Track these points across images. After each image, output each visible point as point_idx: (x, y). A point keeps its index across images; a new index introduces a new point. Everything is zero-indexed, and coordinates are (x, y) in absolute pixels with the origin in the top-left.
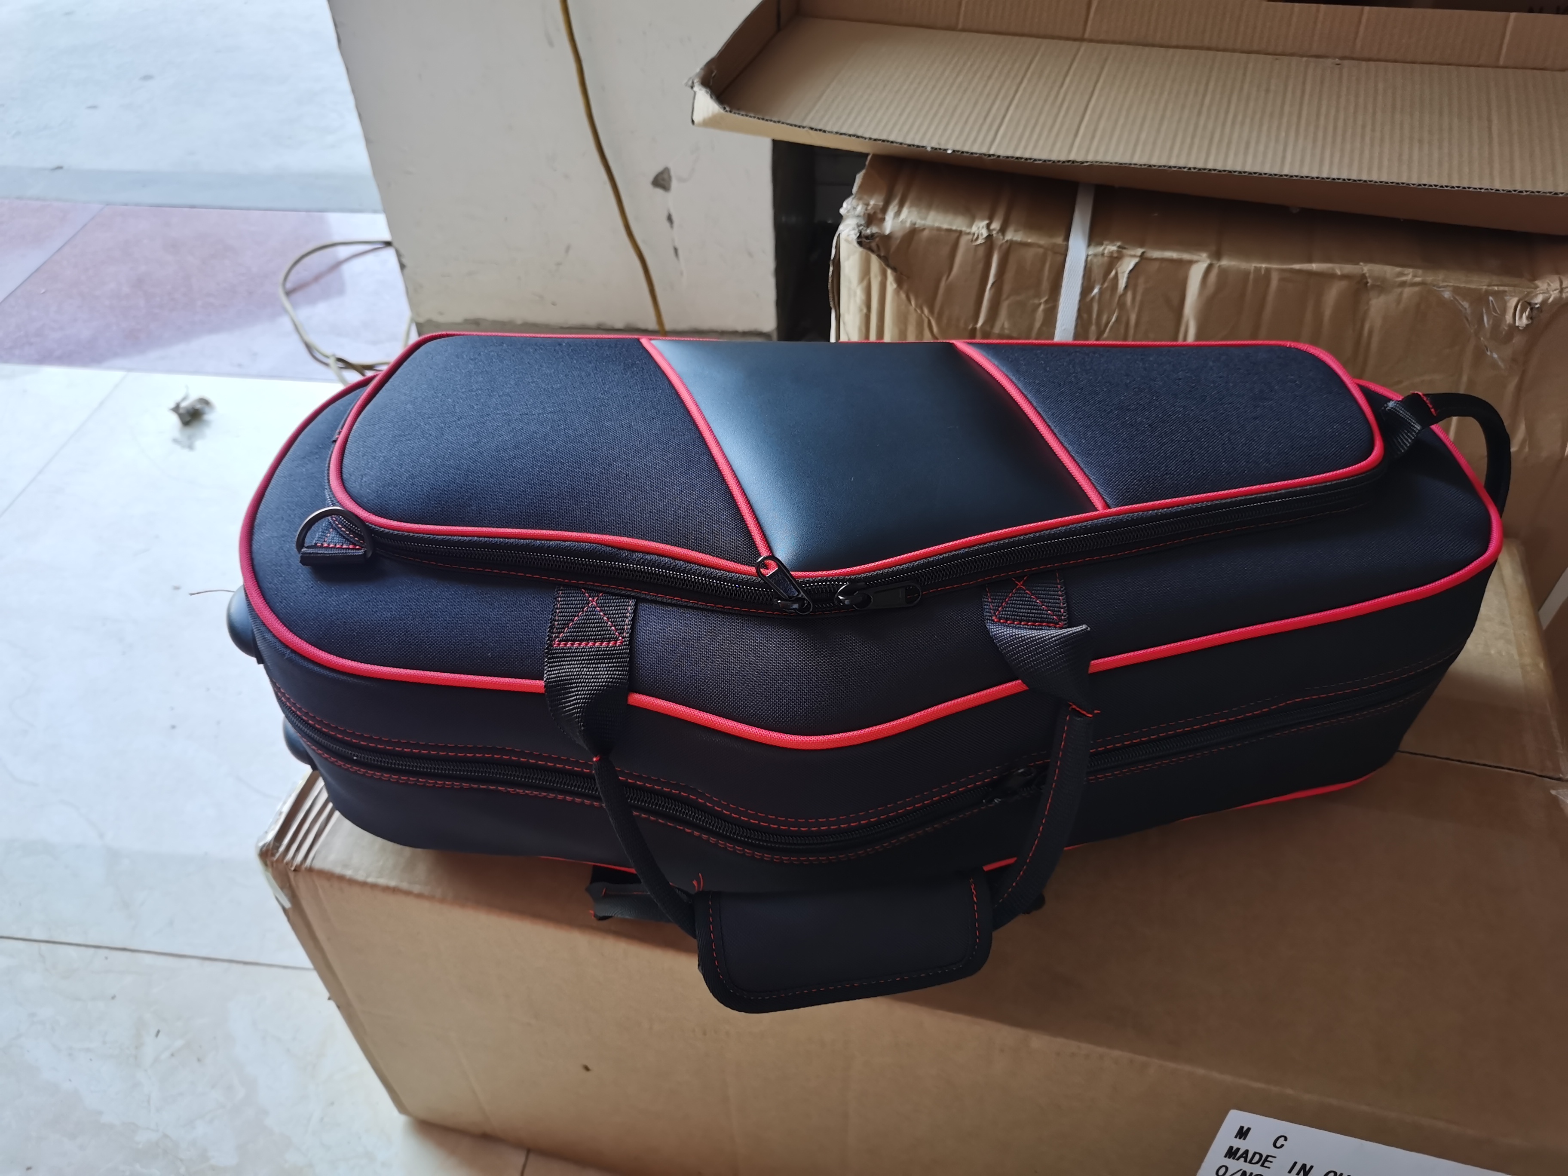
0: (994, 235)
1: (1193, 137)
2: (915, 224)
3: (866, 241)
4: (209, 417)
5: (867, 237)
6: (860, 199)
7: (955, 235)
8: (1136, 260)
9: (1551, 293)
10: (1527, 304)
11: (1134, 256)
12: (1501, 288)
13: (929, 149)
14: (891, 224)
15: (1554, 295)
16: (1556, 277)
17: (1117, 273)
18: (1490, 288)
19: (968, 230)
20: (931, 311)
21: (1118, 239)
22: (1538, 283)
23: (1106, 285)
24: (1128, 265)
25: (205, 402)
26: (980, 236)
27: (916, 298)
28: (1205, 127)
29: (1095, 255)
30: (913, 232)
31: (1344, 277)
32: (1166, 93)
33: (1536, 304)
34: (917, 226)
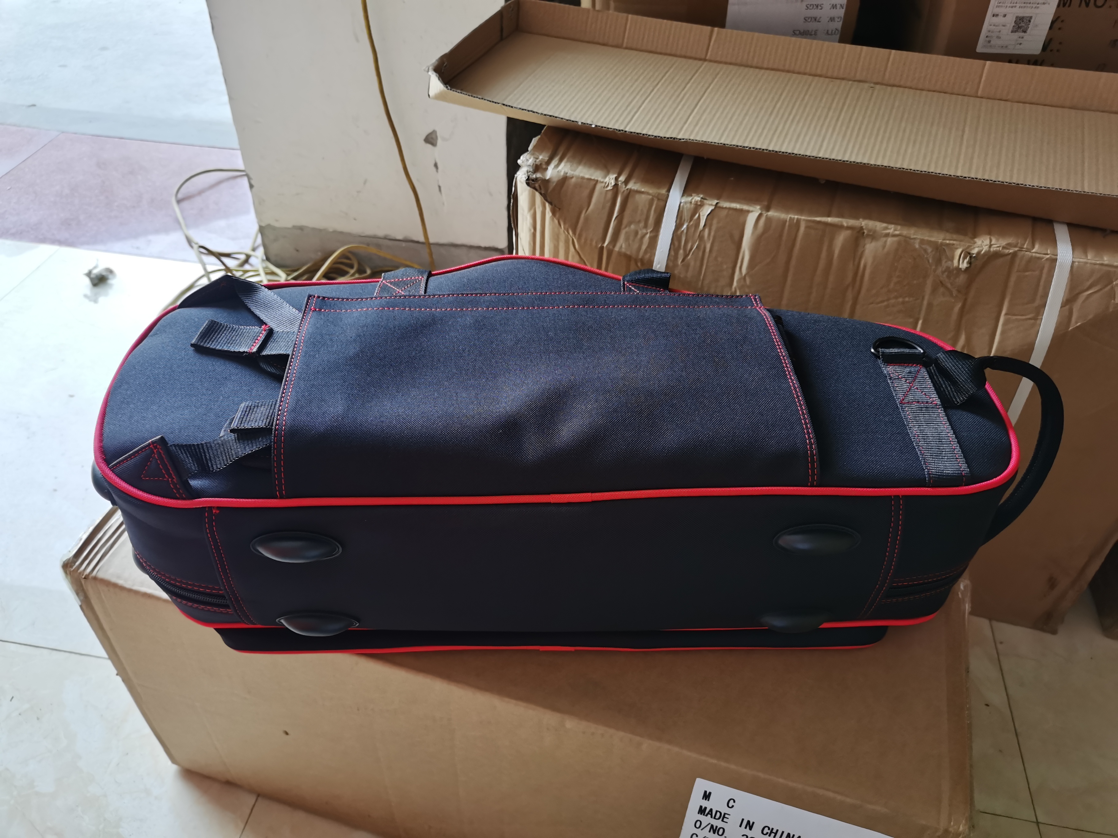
0: (620, 185)
1: (764, 129)
2: (567, 173)
3: (532, 182)
4: (111, 281)
5: (533, 180)
6: (533, 154)
7: (593, 183)
8: (713, 207)
9: (984, 247)
10: (967, 254)
11: (712, 205)
12: (952, 242)
13: (580, 123)
14: (551, 173)
15: (985, 249)
16: (988, 237)
17: (699, 215)
18: (944, 241)
19: (602, 180)
20: (574, 233)
21: (702, 193)
22: (976, 240)
23: (692, 223)
24: (707, 210)
25: (111, 271)
26: (610, 185)
27: (565, 224)
28: (773, 122)
29: (686, 203)
30: (565, 179)
31: (848, 228)
32: (752, 98)
33: (973, 254)
34: (568, 175)
